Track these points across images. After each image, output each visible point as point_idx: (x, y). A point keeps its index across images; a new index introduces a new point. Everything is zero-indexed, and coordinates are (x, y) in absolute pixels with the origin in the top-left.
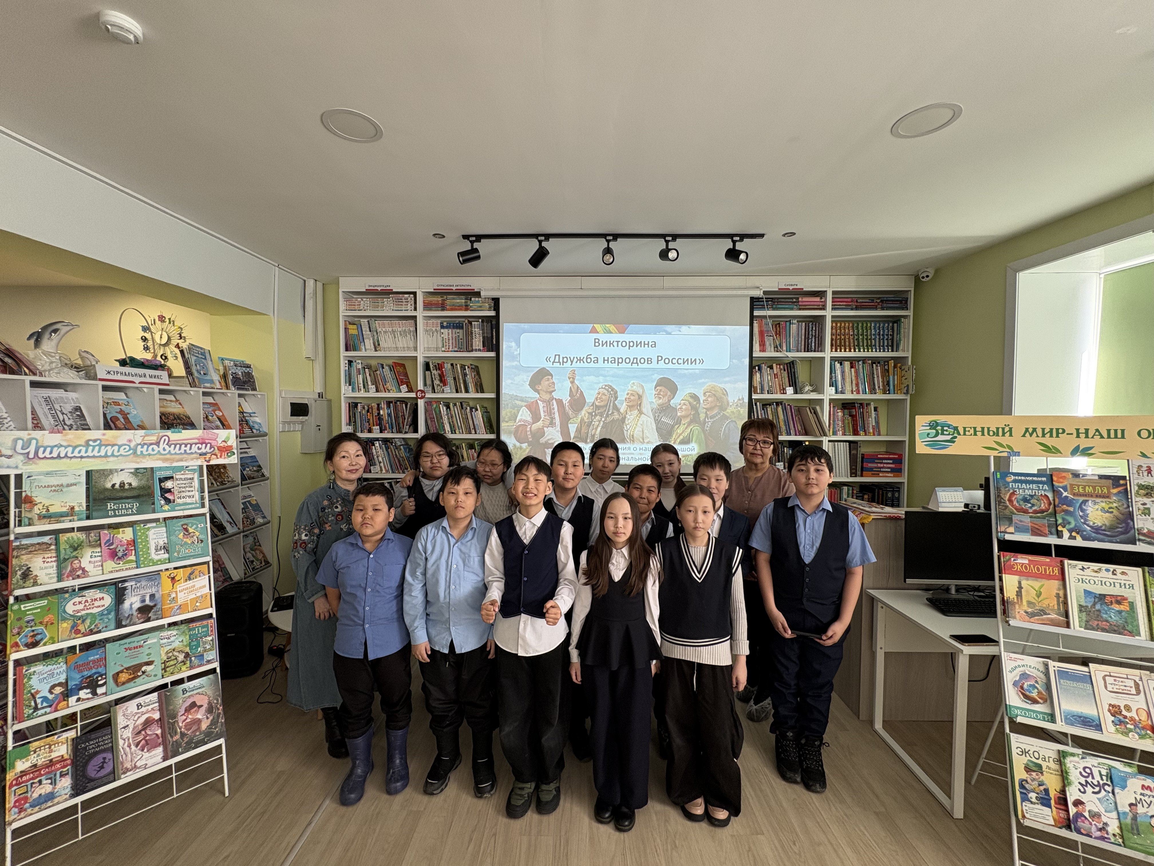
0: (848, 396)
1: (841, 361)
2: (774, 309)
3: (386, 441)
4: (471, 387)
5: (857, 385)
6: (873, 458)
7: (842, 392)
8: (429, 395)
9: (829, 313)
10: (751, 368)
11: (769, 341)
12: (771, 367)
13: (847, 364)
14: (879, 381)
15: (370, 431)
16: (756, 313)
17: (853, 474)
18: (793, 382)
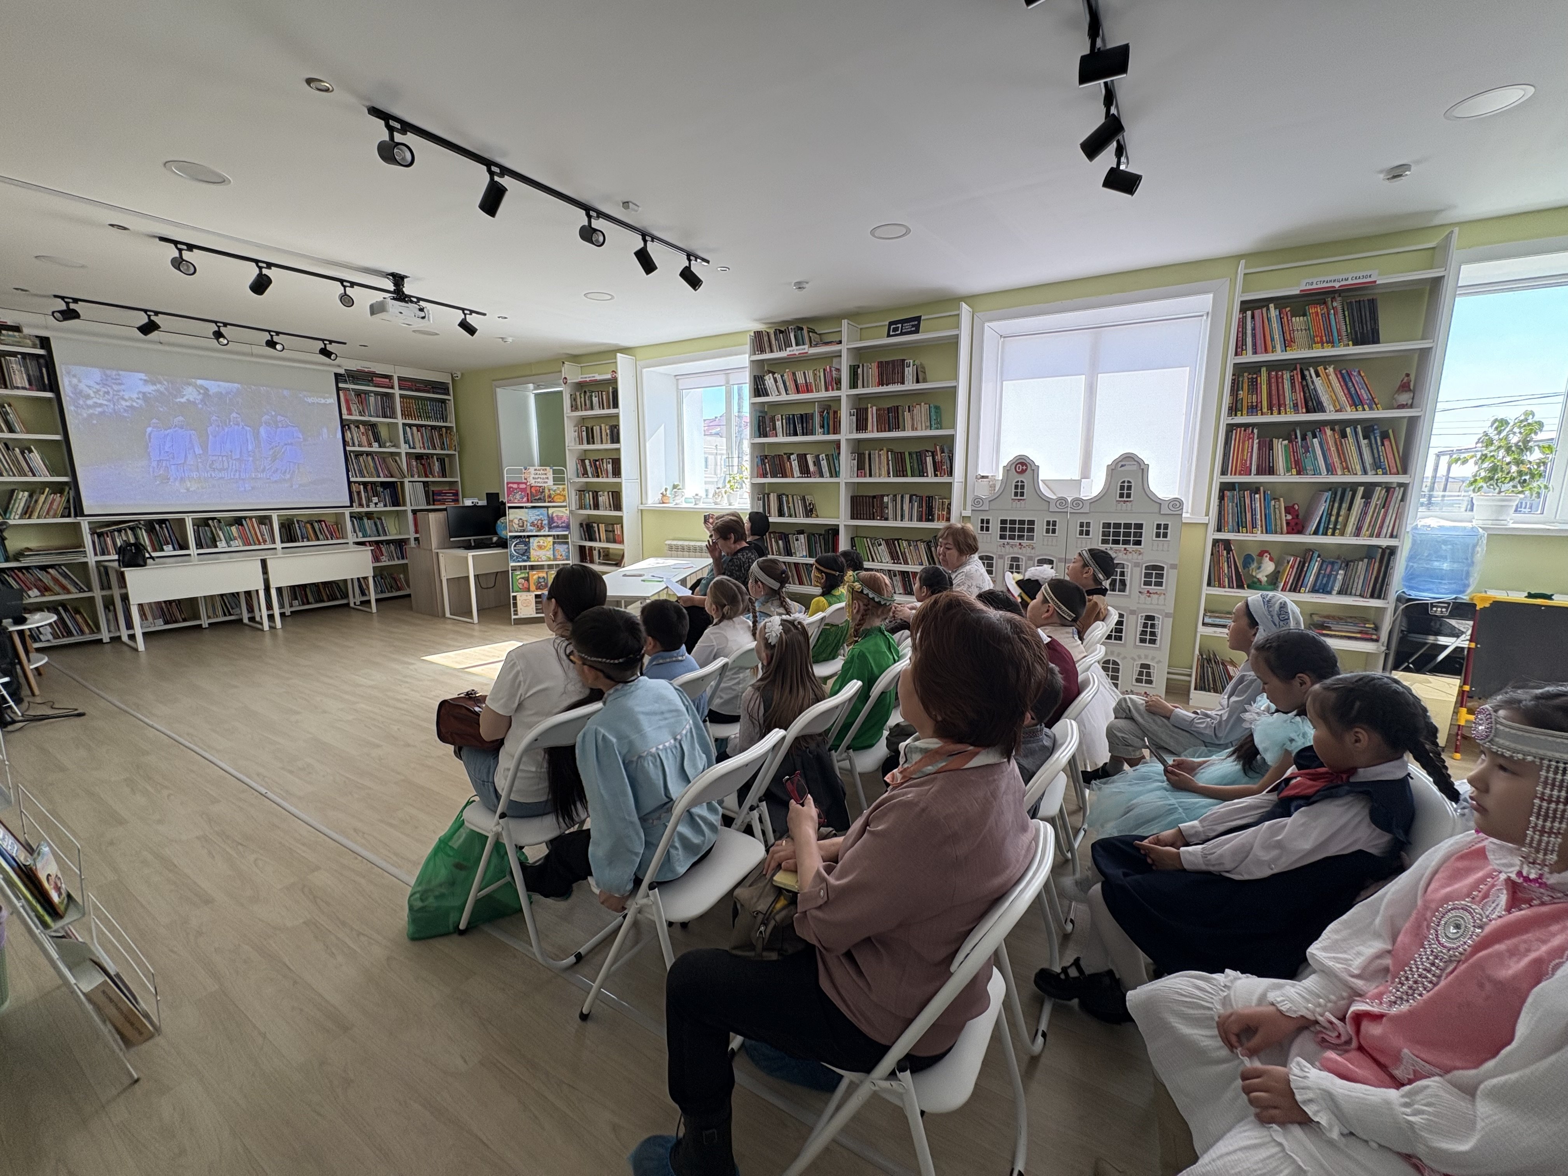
0: (418, 451)
1: (410, 426)
2: (355, 384)
4: (19, 427)
5: (423, 443)
6: (440, 493)
7: (414, 448)
9: (397, 392)
10: (343, 427)
11: (353, 408)
12: (358, 427)
13: (415, 429)
14: (437, 442)
16: (341, 385)
17: (428, 503)
18: (377, 439)
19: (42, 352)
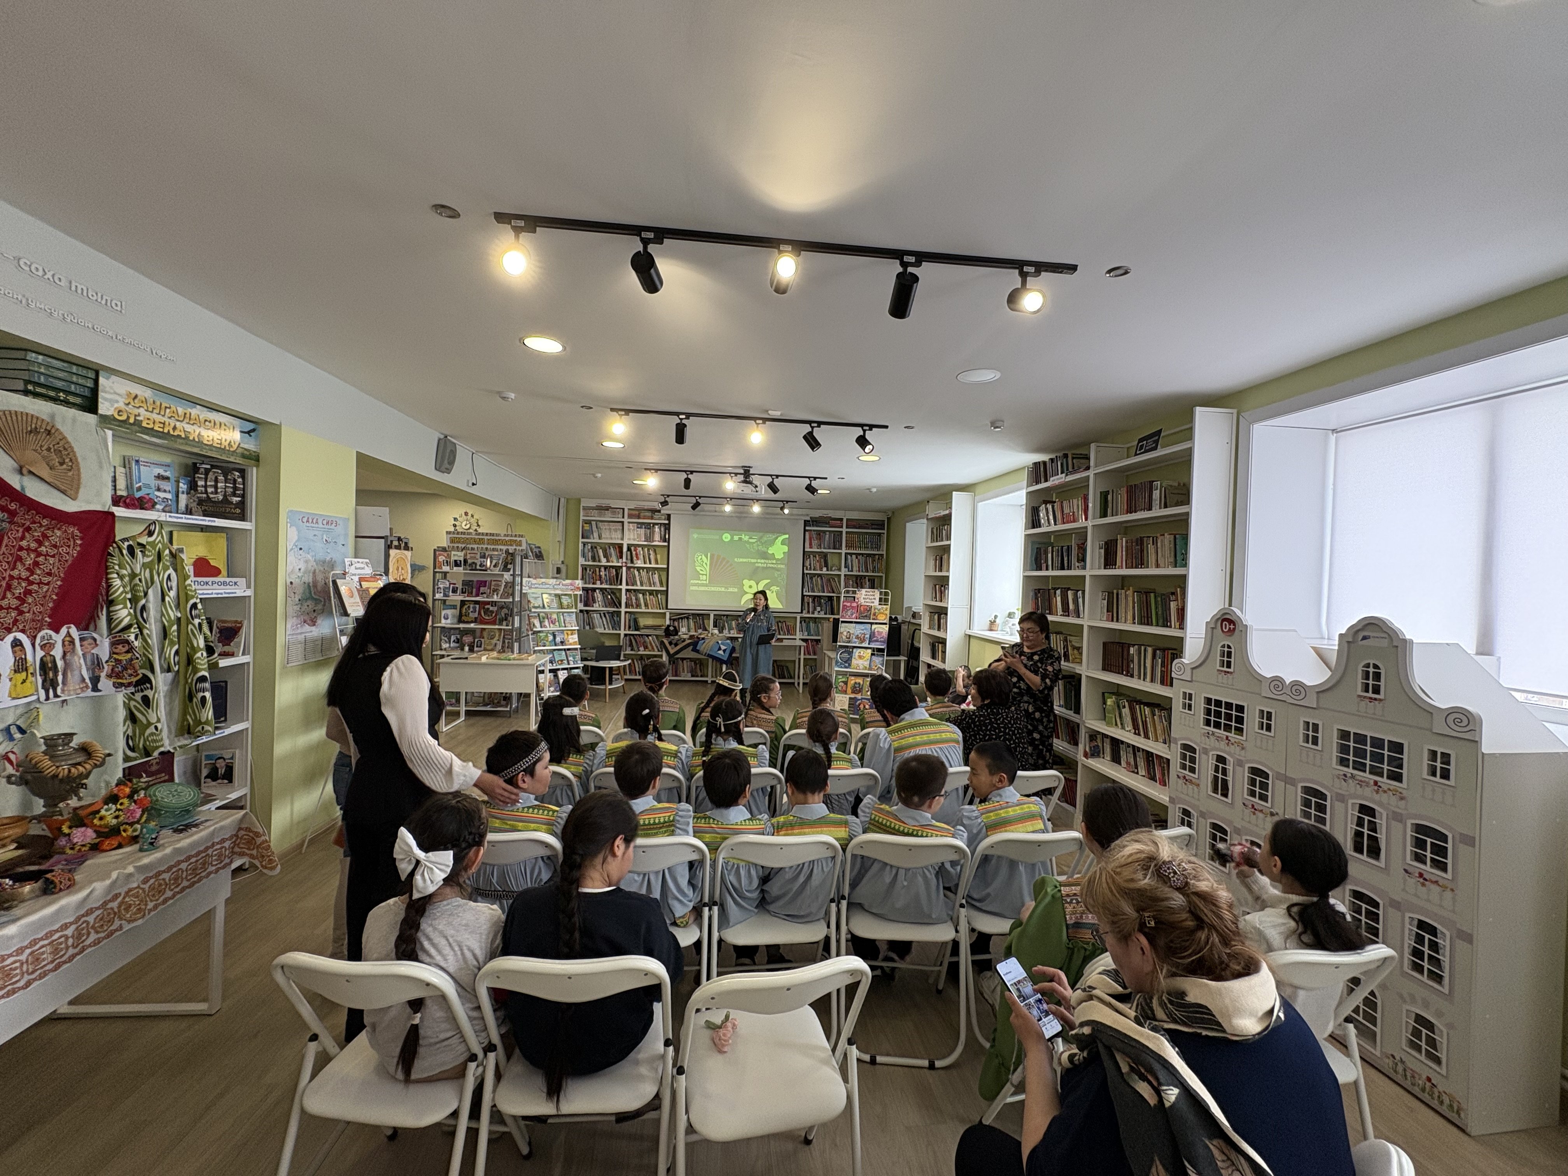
0: (854, 573)
1: (851, 554)
2: (816, 527)
3: (601, 589)
4: (653, 561)
5: (859, 568)
7: (852, 571)
8: (629, 565)
9: (844, 530)
10: (804, 557)
11: (813, 543)
12: (814, 557)
13: (854, 556)
14: (870, 566)
15: (594, 584)
16: (807, 528)
18: (826, 565)
19: (667, 522)
